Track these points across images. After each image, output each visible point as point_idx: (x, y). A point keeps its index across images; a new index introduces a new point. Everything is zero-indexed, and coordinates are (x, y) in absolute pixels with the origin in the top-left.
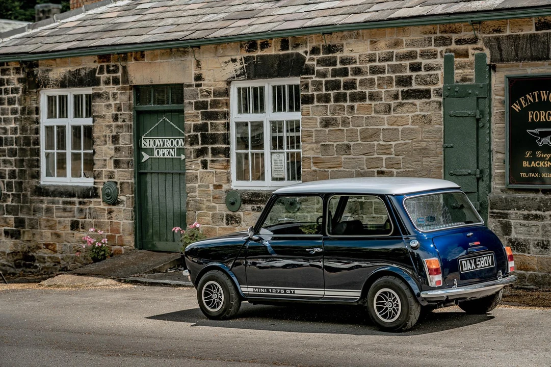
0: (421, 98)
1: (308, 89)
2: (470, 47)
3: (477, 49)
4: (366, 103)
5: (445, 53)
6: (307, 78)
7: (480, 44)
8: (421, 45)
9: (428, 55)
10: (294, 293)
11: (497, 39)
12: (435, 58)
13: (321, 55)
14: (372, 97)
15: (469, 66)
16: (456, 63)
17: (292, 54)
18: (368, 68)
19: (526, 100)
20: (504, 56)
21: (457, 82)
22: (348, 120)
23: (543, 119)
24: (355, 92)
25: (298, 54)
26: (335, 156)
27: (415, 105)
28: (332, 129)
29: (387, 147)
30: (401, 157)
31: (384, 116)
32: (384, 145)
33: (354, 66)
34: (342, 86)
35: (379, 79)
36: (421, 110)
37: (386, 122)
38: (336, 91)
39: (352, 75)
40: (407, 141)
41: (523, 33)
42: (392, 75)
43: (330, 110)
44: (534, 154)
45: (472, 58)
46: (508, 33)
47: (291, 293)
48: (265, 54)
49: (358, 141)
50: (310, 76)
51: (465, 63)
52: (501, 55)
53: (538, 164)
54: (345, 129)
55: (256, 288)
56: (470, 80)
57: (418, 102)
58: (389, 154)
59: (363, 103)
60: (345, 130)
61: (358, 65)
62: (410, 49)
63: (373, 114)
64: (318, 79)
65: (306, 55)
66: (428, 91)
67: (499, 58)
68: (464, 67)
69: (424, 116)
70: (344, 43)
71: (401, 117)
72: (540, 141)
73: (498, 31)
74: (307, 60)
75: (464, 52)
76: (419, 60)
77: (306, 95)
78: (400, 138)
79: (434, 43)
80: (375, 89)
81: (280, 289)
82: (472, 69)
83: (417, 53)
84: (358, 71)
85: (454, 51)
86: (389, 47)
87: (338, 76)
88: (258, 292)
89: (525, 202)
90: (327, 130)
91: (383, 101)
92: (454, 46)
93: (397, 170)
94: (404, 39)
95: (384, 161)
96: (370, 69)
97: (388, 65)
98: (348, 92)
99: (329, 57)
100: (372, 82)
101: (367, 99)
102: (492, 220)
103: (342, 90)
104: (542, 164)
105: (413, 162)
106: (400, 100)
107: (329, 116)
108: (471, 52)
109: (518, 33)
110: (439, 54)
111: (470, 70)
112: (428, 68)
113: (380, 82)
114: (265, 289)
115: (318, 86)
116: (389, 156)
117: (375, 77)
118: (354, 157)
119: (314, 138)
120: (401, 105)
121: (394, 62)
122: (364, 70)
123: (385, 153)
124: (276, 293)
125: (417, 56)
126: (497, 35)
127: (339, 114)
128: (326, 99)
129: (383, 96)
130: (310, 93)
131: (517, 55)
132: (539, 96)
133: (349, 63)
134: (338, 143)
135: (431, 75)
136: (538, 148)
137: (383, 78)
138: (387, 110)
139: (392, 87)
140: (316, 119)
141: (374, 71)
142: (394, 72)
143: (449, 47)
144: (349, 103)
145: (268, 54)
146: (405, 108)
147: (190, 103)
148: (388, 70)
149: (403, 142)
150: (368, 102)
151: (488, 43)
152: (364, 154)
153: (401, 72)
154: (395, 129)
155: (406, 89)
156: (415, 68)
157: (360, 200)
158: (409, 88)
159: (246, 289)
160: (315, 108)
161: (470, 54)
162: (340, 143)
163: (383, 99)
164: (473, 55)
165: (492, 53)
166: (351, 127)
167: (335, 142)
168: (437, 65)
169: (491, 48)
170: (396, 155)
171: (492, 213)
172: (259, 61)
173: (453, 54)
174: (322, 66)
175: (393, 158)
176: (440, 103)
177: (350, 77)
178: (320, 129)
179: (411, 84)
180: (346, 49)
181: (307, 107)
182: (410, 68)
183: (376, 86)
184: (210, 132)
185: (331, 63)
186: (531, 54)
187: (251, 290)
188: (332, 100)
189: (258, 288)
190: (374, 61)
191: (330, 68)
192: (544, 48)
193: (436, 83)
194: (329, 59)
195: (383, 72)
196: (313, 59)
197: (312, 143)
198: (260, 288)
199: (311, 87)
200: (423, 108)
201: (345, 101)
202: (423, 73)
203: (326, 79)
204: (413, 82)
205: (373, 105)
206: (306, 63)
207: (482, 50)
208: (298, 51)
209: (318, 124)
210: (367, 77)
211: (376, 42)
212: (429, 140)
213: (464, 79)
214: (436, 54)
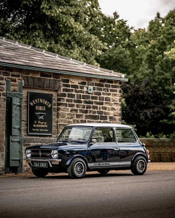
2: (17, 78)
3: (19, 79)
5: (7, 79)
7: (20, 78)
10: (109, 165)
11: (27, 77)
12: (3, 80)
16: (11, 84)
19: (35, 101)
20: (29, 84)
21: (11, 91)
23: (41, 109)
41: (36, 77)
44: (37, 122)
45: (17, 83)
46: (31, 76)
51: (15, 84)
52: (28, 83)
53: (39, 126)
56: (17, 91)
67: (27, 84)
68: (14, 86)
72: (40, 117)
73: (28, 74)
75: (15, 80)
79: (3, 74)
81: (104, 163)
85: (11, 79)
89: (36, 140)
92: (10, 77)
102: (24, 147)
104: (40, 126)
108: (17, 80)
109: (34, 76)
110: (4, 79)
111: (16, 87)
114: (98, 164)
124: (103, 165)
126: (27, 75)
131: (34, 84)
132: (40, 100)
135: (1, 87)
136: (39, 120)
143: (8, 77)
151: (23, 78)
159: (90, 165)
165: (25, 82)
168: (3, 83)
169: (25, 80)
171: (24, 144)
173: (10, 80)
176: (5, 99)
186: (39, 85)
192: (43, 83)
193: (3, 91)
198: (96, 164)
207: (21, 80)
213: (14, 91)
214: (3, 79)
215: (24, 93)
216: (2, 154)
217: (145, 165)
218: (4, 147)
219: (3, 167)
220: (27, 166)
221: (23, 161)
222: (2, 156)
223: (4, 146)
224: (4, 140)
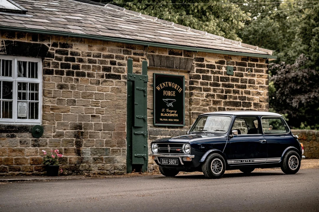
0: (116, 79)
1: (50, 66)
2: (140, 57)
3: (143, 59)
4: (85, 78)
5: (128, 58)
6: (49, 60)
7: (145, 57)
8: (116, 52)
9: (119, 58)
10: (254, 161)
11: (153, 56)
12: (123, 60)
13: (59, 48)
14: (89, 75)
15: (140, 66)
16: (133, 64)
17: (40, 44)
18: (87, 60)
19: (162, 85)
20: (155, 64)
21: (134, 73)
22: (75, 86)
23: (169, 95)
24: (79, 71)
25: (43, 45)
26: (66, 106)
27: (113, 82)
28: (65, 90)
29: (97, 103)
30: (104, 108)
31: (95, 86)
32: (95, 102)
33: (79, 57)
34: (71, 67)
35: (93, 66)
36: (116, 85)
37: (97, 89)
38: (67, 70)
39: (77, 62)
40: (108, 100)
41: (163, 55)
42: (100, 65)
43: (64, 79)
44: (165, 110)
45: (141, 63)
46: (157, 54)
47: (252, 161)
48: (20, 41)
49: (80, 98)
50: (51, 59)
51: (138, 64)
52: (154, 63)
53: (167, 115)
54: (73, 91)
55: (235, 161)
56: (140, 73)
57: (114, 81)
58: (98, 106)
59: (84, 78)
60: (73, 92)
61: (81, 57)
62: (110, 53)
63: (89, 85)
64: (56, 61)
65: (49, 46)
66: (120, 76)
67: (153, 64)
68: (137, 67)
69: (118, 88)
70: (73, 43)
71: (106, 88)
72: (168, 104)
73: (153, 52)
74: (49, 49)
75: (137, 59)
76: (115, 60)
77: (48, 69)
78: (105, 98)
79: (123, 52)
80: (91, 71)
81: (247, 160)
82: (141, 68)
83: (114, 56)
84: (81, 60)
85: (133, 58)
86: (99, 50)
87: (69, 61)
88: (237, 162)
89: (164, 132)
90: (62, 90)
91: (95, 78)
92: (132, 56)
93: (102, 115)
94: (107, 48)
95: (95, 110)
96: (88, 60)
97: (98, 60)
98: (75, 71)
99: (63, 50)
100: (89, 67)
101: (86, 76)
102: (150, 140)
103: (71, 69)
104: (169, 115)
105: (111, 111)
106: (105, 79)
107: (63, 83)
108: (140, 59)
109: (162, 55)
110: (125, 58)
111: (140, 68)
112: (120, 64)
113: (93, 68)
114: (240, 160)
115: (56, 65)
116: (97, 107)
117: (91, 65)
118: (77, 107)
119: (53, 95)
120: (105, 81)
121: (102, 59)
122: (85, 60)
123: (96, 106)
124: (246, 162)
125: (114, 57)
126: (152, 54)
127: (69, 83)
128: (62, 73)
129: (95, 75)
130: (51, 68)
131: (161, 64)
132: (168, 84)
133: (76, 55)
134: (68, 98)
135: (121, 68)
136: (167, 108)
137: (96, 66)
138: (98, 83)
139: (100, 71)
140: (55, 84)
141: (90, 61)
142: (101, 64)
143: (130, 56)
144: (75, 77)
145: (23, 41)
146: (109, 83)
148: (98, 62)
149: (106, 100)
150: (86, 78)
151: (148, 56)
152: (83, 106)
153: (105, 64)
154: (102, 94)
155: (108, 73)
156: (113, 63)
157: (81, 131)
158: (110, 73)
159: (230, 162)
160: (54, 78)
161: (140, 61)
162: (70, 99)
163: (95, 77)
164: (141, 61)
165: (150, 62)
166: (76, 90)
167: (66, 98)
168: (124, 63)
169: (150, 60)
170: (101, 107)
171: (150, 137)
172: (16, 45)
173: (132, 59)
174: (59, 54)
175: (100, 108)
176: (126, 82)
177: (76, 63)
178: (57, 90)
179: (110, 71)
180: (74, 47)
181: (49, 76)
182: (110, 63)
183: (91, 70)
185: (64, 53)
186: (167, 65)
187: (233, 162)
188: (65, 74)
189: (237, 161)
190: (90, 56)
191: (64, 56)
192: (172, 63)
193: (124, 73)
194: (64, 51)
195: (96, 63)
196: (53, 50)
197: (51, 97)
198: (238, 161)
199: (51, 65)
200: (117, 84)
201: (73, 76)
202: (117, 66)
203: (61, 62)
204: (112, 70)
205: (89, 80)
206: (49, 51)
207: (145, 59)
208: (43, 43)
209: (56, 86)
210: (87, 64)
211: (92, 46)
212: (120, 100)
213: (137, 72)
214: (123, 58)
215: (150, 75)
216: (123, 149)
217: (298, 161)
218: (125, 141)
219: (124, 165)
220: (153, 164)
221: (149, 158)
222: (123, 152)
223: (126, 140)
224: (126, 132)
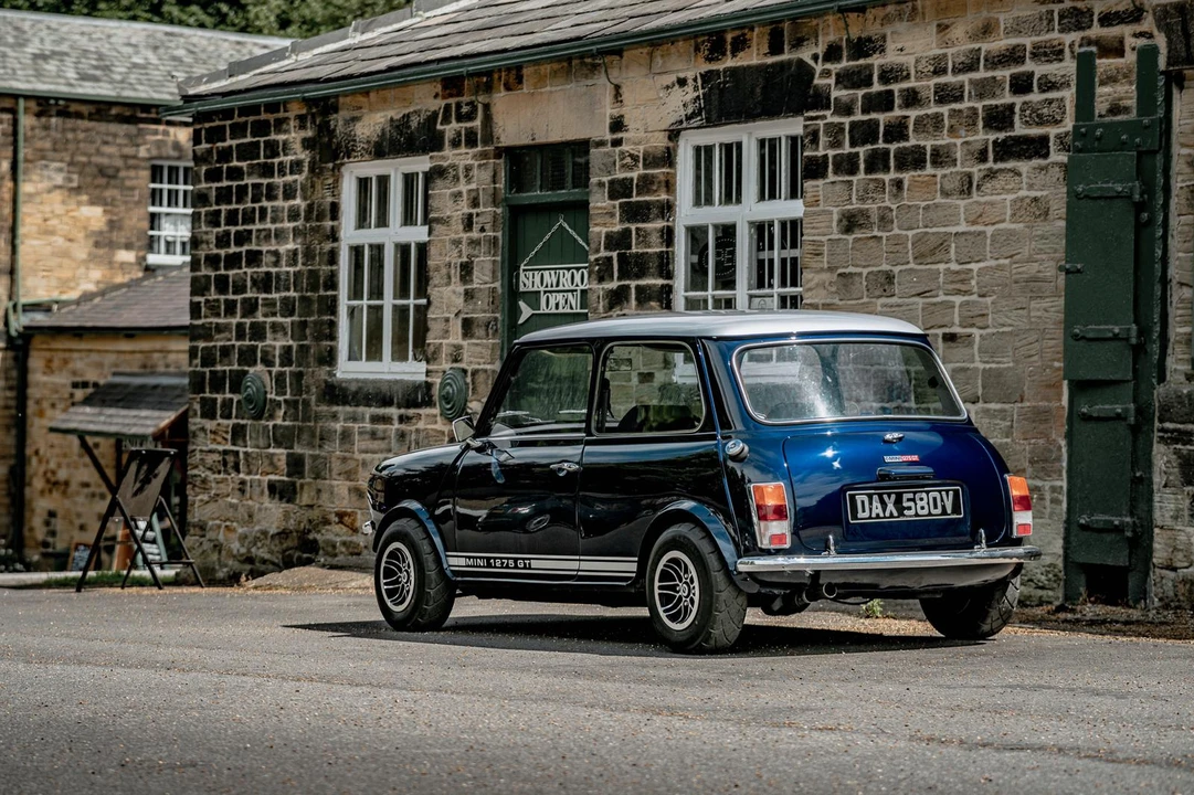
0: (1030, 158)
1: (818, 144)
2: (1125, 31)
3: (1141, 34)
4: (925, 173)
5: (1080, 46)
6: (816, 118)
7: (1148, 24)
8: (1035, 31)
9: (1045, 54)
11: (1181, 8)
12: (1061, 60)
13: (844, 64)
14: (941, 157)
15: (1125, 76)
16: (1100, 70)
17: (789, 62)
18: (932, 90)
21: (1100, 116)
22: (889, 214)
24: (905, 148)
25: (801, 62)
26: (865, 300)
27: (1019, 174)
28: (859, 236)
29: (963, 276)
30: (989, 300)
31: (958, 202)
32: (957, 272)
33: (905, 85)
34: (881, 135)
35: (954, 113)
36: (1031, 187)
37: (962, 216)
38: (869, 147)
39: (900, 107)
40: (1002, 261)
42: (976, 105)
43: (858, 191)
45: (1131, 58)
48: (739, 64)
49: (908, 263)
50: (821, 113)
51: (1117, 69)
52: (1188, 47)
54: (884, 235)
56: (1126, 110)
57: (1024, 166)
58: (966, 293)
59: (919, 172)
60: (884, 239)
61: (911, 84)
62: (1013, 41)
63: (939, 199)
64: (836, 119)
65: (816, 62)
66: (1044, 140)
67: (1184, 54)
68: (1115, 81)
69: (1036, 199)
70: (888, 30)
71: (992, 204)
74: (817, 76)
75: (1116, 44)
76: (1029, 66)
77: (813, 157)
78: (989, 255)
79: (1059, 24)
80: (944, 140)
82: (1131, 83)
83: (1025, 49)
84: (912, 99)
85: (1096, 42)
86: (974, 37)
87: (874, 111)
90: (850, 238)
91: (959, 168)
92: (1096, 30)
93: (982, 331)
94: (1002, 17)
95: (957, 310)
96: (936, 93)
97: (971, 82)
98: (893, 147)
99: (857, 66)
100: (937, 120)
101: (928, 164)
102: (1162, 448)
103: (881, 145)
105: (1011, 311)
106: (990, 164)
107: (855, 205)
108: (1130, 42)
110: (1067, 50)
111: (1127, 87)
112: (1048, 85)
113: (953, 121)
115: (835, 131)
116: (966, 298)
117: (945, 110)
118: (900, 301)
119: (825, 260)
120: (991, 175)
121: (981, 74)
122: (923, 94)
123: (959, 292)
125: (1025, 56)
127: (874, 200)
128: (847, 165)
129: (958, 155)
130: (821, 153)
133: (896, 80)
134: (870, 269)
135: (1050, 102)
137: (960, 111)
138: (965, 188)
139: (976, 133)
140: (831, 213)
141: (946, 95)
142: (981, 96)
143: (1088, 33)
144: (893, 175)
145: (745, 63)
146: (999, 183)
147: (601, 184)
148: (970, 93)
149: (993, 263)
150: (929, 170)
151: (1163, 19)
152: (919, 295)
153: (994, 96)
154: (979, 233)
155: (1002, 136)
156: (1021, 85)
158: (1008, 134)
160: (830, 187)
161: (1127, 49)
162: (875, 269)
163: (958, 163)
164: (1133, 49)
165: (1170, 42)
166: (896, 231)
167: (864, 267)
168: (1063, 76)
169: (1169, 31)
170: (980, 296)
171: (1163, 430)
172: (728, 82)
173: (1094, 49)
174: (846, 88)
175: (974, 302)
176: (1066, 167)
177: (897, 112)
178: (837, 237)
179: (1011, 125)
180: (891, 46)
181: (813, 187)
182: (1011, 85)
183: (945, 132)
184: (634, 250)
185: (862, 80)
188: (862, 166)
190: (944, 71)
191: (860, 93)
193: (1061, 121)
194: (859, 72)
195: (960, 98)
196: (826, 73)
197: (822, 270)
199: (823, 139)
200: (1034, 181)
201: (886, 169)
202: (1035, 97)
203: (852, 118)
204: (1017, 118)
205: (938, 179)
206: (816, 81)
207: (1150, 36)
208: (801, 56)
209: (835, 224)
210: (930, 112)
211: (947, 27)
212: (1044, 256)
213: (1115, 109)
214: (1061, 52)
216: (1054, 489)
218: (1060, 448)
219: (1054, 566)
220: (1175, 569)
221: (1156, 539)
222: (1052, 501)
223: (1063, 443)
224: (1063, 408)
